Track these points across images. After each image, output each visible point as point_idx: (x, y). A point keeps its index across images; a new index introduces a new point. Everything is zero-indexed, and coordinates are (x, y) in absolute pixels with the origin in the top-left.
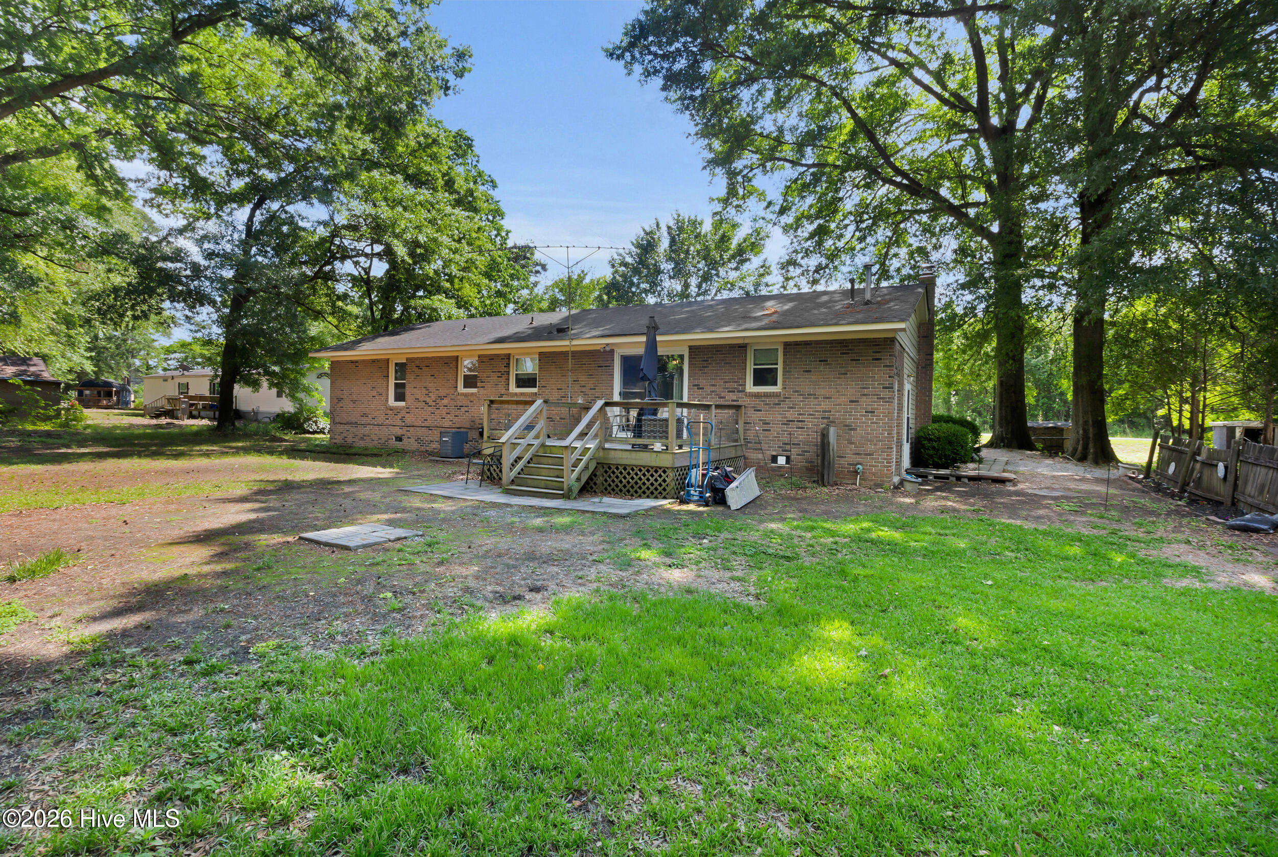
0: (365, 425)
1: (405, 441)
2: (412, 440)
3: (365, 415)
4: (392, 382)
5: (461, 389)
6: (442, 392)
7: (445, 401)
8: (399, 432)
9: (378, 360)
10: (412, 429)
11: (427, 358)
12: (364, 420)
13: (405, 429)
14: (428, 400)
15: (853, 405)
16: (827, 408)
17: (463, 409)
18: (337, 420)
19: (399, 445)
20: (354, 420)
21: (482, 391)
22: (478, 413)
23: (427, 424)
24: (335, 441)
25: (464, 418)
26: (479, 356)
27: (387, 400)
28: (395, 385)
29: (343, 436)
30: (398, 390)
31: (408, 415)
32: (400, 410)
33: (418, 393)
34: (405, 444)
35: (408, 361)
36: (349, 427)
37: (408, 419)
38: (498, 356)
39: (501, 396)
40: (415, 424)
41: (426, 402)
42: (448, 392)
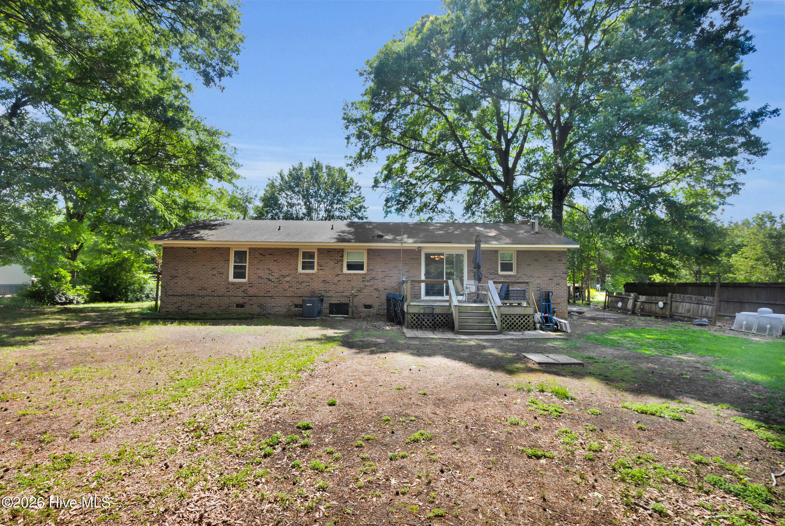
0: (204, 296)
1: (247, 307)
2: (255, 307)
3: (203, 289)
4: (232, 264)
5: (300, 270)
6: (285, 272)
7: (288, 279)
8: (241, 301)
9: (219, 248)
10: (254, 298)
11: (270, 249)
12: (202, 293)
13: (247, 299)
14: (271, 277)
15: (551, 281)
16: (539, 282)
17: (304, 284)
18: (170, 293)
19: (240, 310)
20: (190, 292)
21: (321, 272)
22: (317, 286)
23: (269, 294)
24: (167, 310)
25: (305, 290)
26: (318, 249)
27: (228, 278)
28: (235, 267)
29: (176, 305)
30: (238, 271)
31: (250, 288)
32: (241, 285)
33: (261, 273)
34: (247, 308)
35: (253, 250)
36: (185, 298)
37: (251, 291)
38: (335, 249)
39: (338, 275)
40: (258, 294)
41: (269, 279)
42: (290, 272)
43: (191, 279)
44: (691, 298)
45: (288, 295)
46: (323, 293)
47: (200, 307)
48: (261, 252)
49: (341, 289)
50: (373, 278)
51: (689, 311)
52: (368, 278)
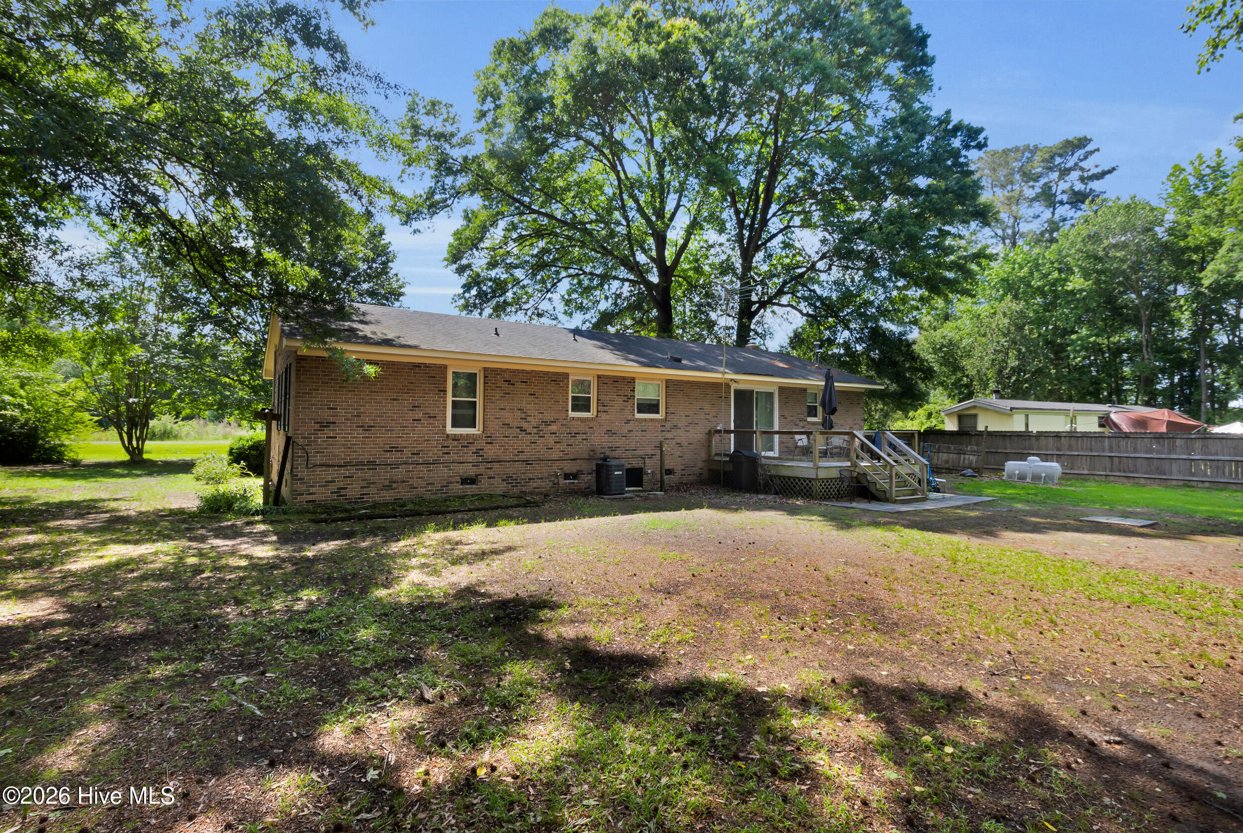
0: (395, 466)
1: (483, 483)
2: (497, 481)
3: (393, 449)
4: (449, 399)
5: (570, 412)
6: (548, 417)
7: (553, 428)
8: (471, 471)
9: (427, 366)
10: (496, 465)
11: (523, 371)
12: (393, 457)
14: (525, 425)
17: (579, 437)
19: (470, 489)
20: (365, 458)
21: (603, 416)
22: (599, 441)
23: (522, 457)
24: (310, 498)
25: (580, 448)
26: (599, 377)
27: (444, 427)
28: (455, 404)
29: (333, 487)
30: (460, 412)
31: (489, 447)
32: (469, 441)
33: (507, 416)
34: (484, 486)
35: (488, 373)
36: (353, 470)
37: (490, 452)
38: (624, 378)
39: (628, 422)
40: (502, 458)
41: (521, 429)
42: (556, 416)
43: (368, 429)
44: (949, 448)
45: (554, 457)
46: (608, 453)
47: (389, 487)
48: (507, 376)
49: (633, 445)
50: (675, 427)
51: (947, 462)
52: (668, 425)
